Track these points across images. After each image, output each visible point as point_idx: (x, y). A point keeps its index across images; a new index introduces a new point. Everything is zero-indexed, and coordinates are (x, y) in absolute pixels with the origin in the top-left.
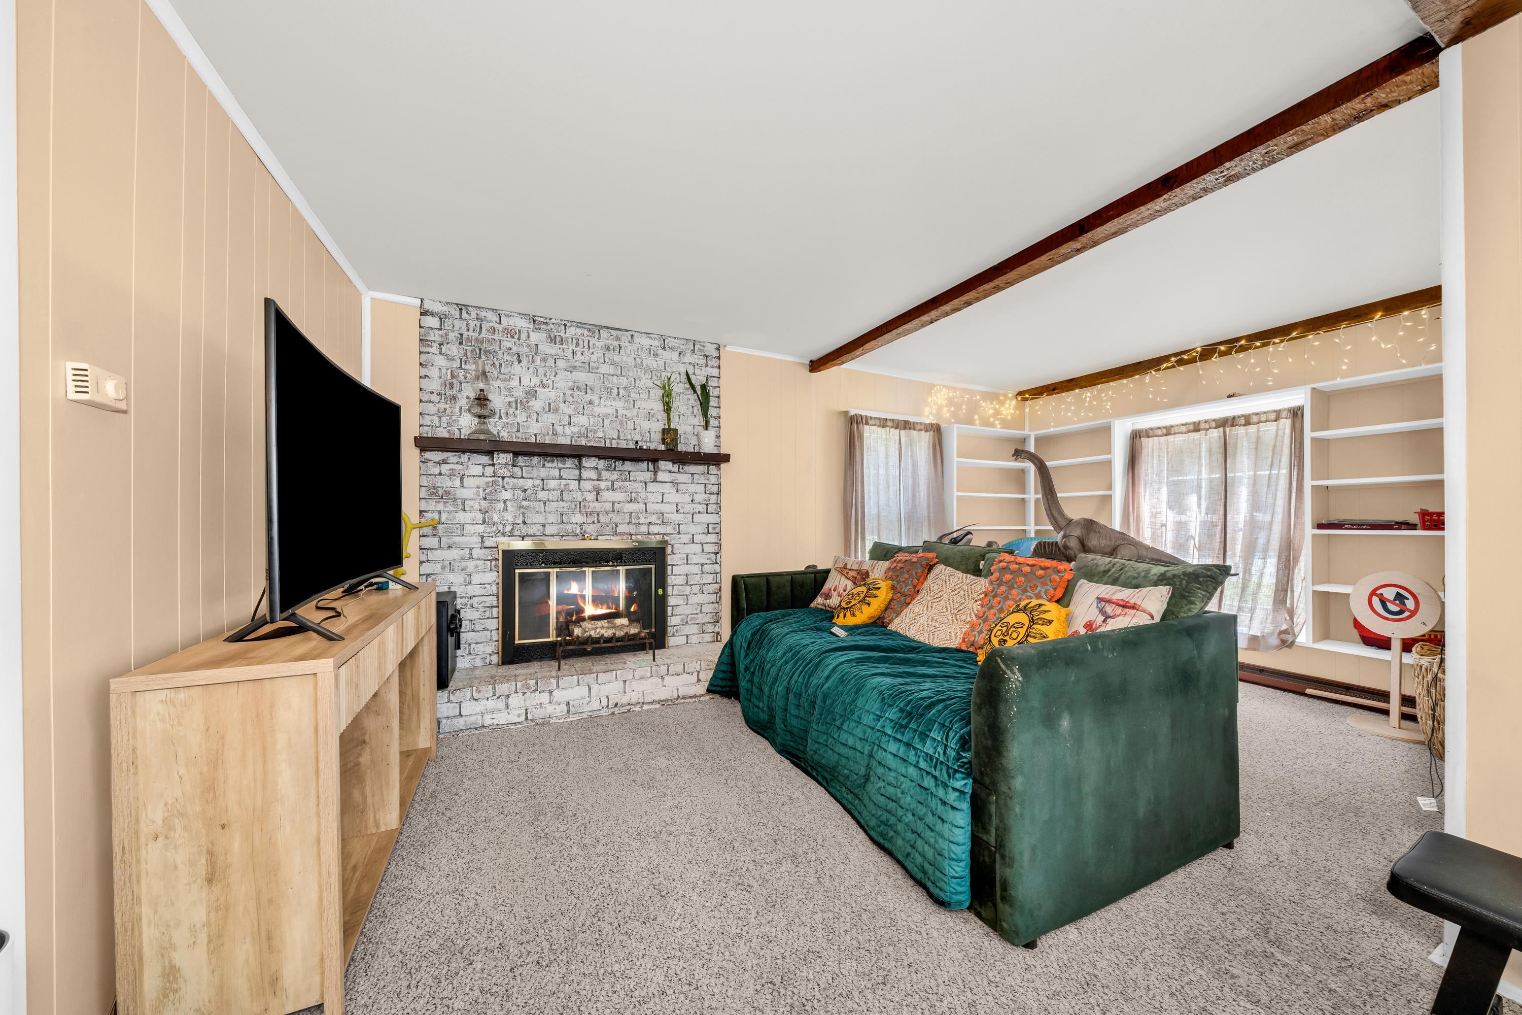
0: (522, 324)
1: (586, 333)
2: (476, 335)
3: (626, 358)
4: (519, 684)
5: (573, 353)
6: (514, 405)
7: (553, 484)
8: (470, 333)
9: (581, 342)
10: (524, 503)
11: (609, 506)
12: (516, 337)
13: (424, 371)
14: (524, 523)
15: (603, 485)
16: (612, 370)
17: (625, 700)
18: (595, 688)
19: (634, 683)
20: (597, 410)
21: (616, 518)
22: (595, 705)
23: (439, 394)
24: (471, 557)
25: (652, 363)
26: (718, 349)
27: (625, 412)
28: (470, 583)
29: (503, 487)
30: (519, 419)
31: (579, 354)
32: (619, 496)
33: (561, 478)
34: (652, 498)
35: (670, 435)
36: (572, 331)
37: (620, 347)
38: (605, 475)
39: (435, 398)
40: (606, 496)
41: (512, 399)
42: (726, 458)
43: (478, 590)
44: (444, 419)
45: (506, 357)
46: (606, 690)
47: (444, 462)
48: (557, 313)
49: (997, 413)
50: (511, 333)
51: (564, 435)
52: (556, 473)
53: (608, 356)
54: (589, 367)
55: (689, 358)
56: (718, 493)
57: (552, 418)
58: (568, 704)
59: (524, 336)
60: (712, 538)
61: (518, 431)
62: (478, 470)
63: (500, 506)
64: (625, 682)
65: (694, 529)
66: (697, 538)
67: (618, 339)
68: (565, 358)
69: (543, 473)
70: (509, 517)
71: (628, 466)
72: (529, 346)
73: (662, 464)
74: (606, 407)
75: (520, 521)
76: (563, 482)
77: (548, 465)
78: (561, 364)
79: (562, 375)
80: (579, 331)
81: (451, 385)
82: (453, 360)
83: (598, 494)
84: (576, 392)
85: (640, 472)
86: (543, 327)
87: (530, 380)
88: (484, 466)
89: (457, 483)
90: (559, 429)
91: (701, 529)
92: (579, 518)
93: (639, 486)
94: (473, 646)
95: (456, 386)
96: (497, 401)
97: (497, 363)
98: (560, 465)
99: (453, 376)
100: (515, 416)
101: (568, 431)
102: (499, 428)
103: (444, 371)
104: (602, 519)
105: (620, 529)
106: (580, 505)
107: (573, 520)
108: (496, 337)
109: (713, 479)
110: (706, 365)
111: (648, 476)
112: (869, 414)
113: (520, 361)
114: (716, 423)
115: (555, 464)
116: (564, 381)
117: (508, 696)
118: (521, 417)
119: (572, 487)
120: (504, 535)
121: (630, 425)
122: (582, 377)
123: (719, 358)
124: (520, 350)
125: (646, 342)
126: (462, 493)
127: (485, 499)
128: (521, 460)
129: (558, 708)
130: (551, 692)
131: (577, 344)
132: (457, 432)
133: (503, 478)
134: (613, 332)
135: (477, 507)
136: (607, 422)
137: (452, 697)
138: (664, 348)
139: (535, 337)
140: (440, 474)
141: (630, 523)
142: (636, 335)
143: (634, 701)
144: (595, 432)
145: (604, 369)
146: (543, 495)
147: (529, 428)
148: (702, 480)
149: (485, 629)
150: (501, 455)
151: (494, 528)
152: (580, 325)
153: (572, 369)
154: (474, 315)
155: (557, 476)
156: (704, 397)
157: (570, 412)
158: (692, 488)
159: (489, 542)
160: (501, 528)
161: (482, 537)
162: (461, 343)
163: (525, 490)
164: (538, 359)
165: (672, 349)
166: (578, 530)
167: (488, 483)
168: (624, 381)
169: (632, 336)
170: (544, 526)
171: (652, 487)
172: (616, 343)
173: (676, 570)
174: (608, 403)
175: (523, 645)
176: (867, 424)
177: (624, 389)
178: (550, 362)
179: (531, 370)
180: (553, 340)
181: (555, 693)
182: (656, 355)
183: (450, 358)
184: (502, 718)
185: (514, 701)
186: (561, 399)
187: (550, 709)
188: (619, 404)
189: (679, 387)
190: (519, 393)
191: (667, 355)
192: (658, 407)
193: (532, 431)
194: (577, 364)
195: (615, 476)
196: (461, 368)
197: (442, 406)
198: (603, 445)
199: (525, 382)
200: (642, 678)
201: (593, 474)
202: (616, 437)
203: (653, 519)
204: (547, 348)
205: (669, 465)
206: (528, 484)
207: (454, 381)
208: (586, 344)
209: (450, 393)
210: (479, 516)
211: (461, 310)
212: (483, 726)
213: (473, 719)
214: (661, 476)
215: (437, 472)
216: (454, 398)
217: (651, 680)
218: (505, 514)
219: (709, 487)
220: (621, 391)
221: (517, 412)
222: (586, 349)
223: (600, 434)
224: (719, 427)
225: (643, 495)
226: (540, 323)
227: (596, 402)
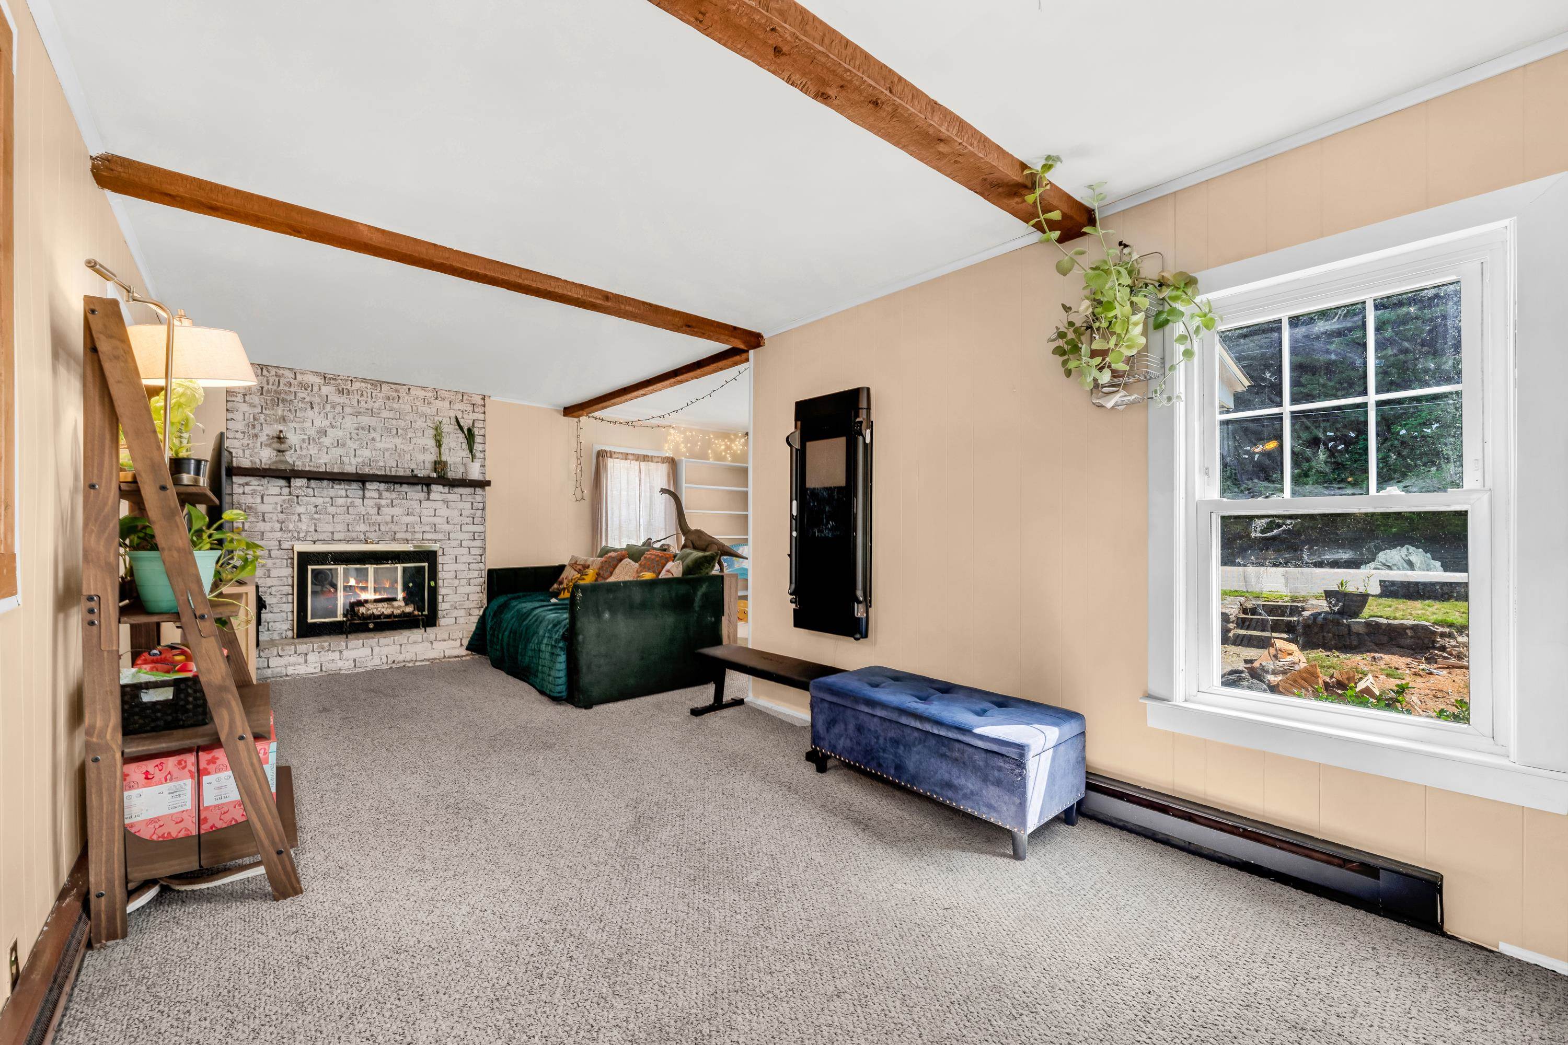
0: (317, 380)
1: (369, 386)
2: (275, 387)
3: (404, 405)
5: (358, 401)
6: (307, 441)
7: (340, 501)
8: (270, 386)
9: (365, 393)
10: (316, 516)
11: (389, 519)
12: (310, 389)
13: (230, 416)
14: (316, 531)
15: (383, 502)
16: (391, 415)
20: (379, 445)
21: (395, 528)
23: (244, 433)
24: (270, 556)
25: (426, 410)
26: (484, 399)
27: (402, 447)
28: (269, 576)
29: (298, 503)
30: (312, 452)
31: (363, 403)
32: (396, 511)
33: (347, 496)
34: (425, 512)
35: (439, 465)
36: (357, 385)
37: (399, 397)
38: (385, 494)
39: (240, 435)
40: (385, 510)
41: (306, 437)
42: (488, 483)
43: (275, 582)
44: (247, 452)
45: (300, 405)
47: (247, 484)
48: (344, 373)
49: (728, 448)
50: (302, 385)
51: (350, 464)
52: (343, 493)
53: (388, 404)
54: (371, 412)
55: (458, 406)
56: (483, 509)
57: (340, 451)
59: (316, 389)
60: (478, 543)
61: (311, 460)
62: (276, 490)
63: (296, 517)
65: (461, 536)
66: (465, 544)
67: (397, 391)
68: (352, 406)
69: (332, 492)
70: (303, 526)
71: (405, 488)
72: (320, 396)
73: (434, 487)
74: (386, 443)
75: (312, 529)
76: (349, 500)
77: (336, 487)
78: (348, 410)
79: (348, 419)
80: (363, 385)
81: (254, 426)
82: (254, 406)
83: (379, 509)
84: (361, 431)
85: (416, 493)
86: (332, 382)
87: (320, 422)
88: (281, 488)
89: (259, 500)
90: (346, 460)
91: (470, 536)
92: (363, 527)
93: (415, 504)
94: (271, 624)
95: (258, 427)
96: (293, 438)
97: (293, 409)
98: (347, 487)
99: (255, 419)
100: (308, 449)
101: (354, 461)
102: (293, 459)
103: (247, 415)
104: (382, 528)
105: (398, 536)
106: (364, 518)
107: (358, 528)
108: (292, 389)
109: (479, 498)
110: (473, 411)
111: (422, 495)
112: (613, 449)
113: (312, 408)
114: (482, 455)
115: (342, 486)
116: (350, 423)
118: (313, 451)
119: (356, 504)
120: (298, 539)
121: (407, 457)
122: (365, 420)
123: (484, 406)
124: (313, 400)
125: (421, 393)
126: (262, 508)
127: (282, 512)
128: (313, 483)
131: (362, 395)
132: (258, 461)
133: (298, 497)
134: (392, 386)
135: (275, 518)
136: (387, 454)
138: (437, 398)
139: (325, 390)
140: (244, 493)
141: (407, 531)
142: (412, 388)
144: (377, 461)
145: (385, 414)
146: (331, 510)
147: (320, 458)
148: (470, 499)
149: (282, 611)
150: (297, 480)
151: (290, 535)
152: (365, 381)
153: (357, 414)
154: (273, 372)
155: (344, 495)
156: (470, 436)
157: (355, 446)
158: (461, 505)
159: (286, 545)
160: (296, 534)
161: (280, 541)
162: (262, 394)
163: (316, 506)
164: (328, 407)
165: (444, 399)
166: (362, 537)
167: (284, 501)
168: (402, 423)
169: (409, 389)
170: (333, 533)
171: (425, 504)
172: (395, 394)
173: (446, 567)
174: (388, 440)
175: (315, 624)
176: (611, 457)
177: (402, 429)
178: (339, 409)
179: (322, 415)
180: (341, 392)
182: (429, 403)
183: (252, 406)
186: (348, 436)
188: (398, 441)
189: (448, 427)
190: (312, 432)
191: (439, 404)
192: (432, 443)
193: (322, 461)
194: (361, 410)
195: (394, 495)
196: (262, 412)
197: (245, 442)
198: (383, 473)
199: (317, 423)
201: (375, 494)
202: (395, 465)
203: (427, 528)
204: (335, 398)
205: (440, 488)
206: (319, 501)
207: (256, 422)
208: (369, 395)
209: (252, 432)
210: (278, 526)
211: (262, 369)
214: (433, 496)
215: (241, 491)
216: (256, 436)
218: (299, 524)
219: (475, 504)
220: (400, 431)
221: (310, 447)
222: (369, 399)
223: (381, 464)
224: (484, 459)
225: (418, 510)
226: (330, 379)
227: (378, 439)
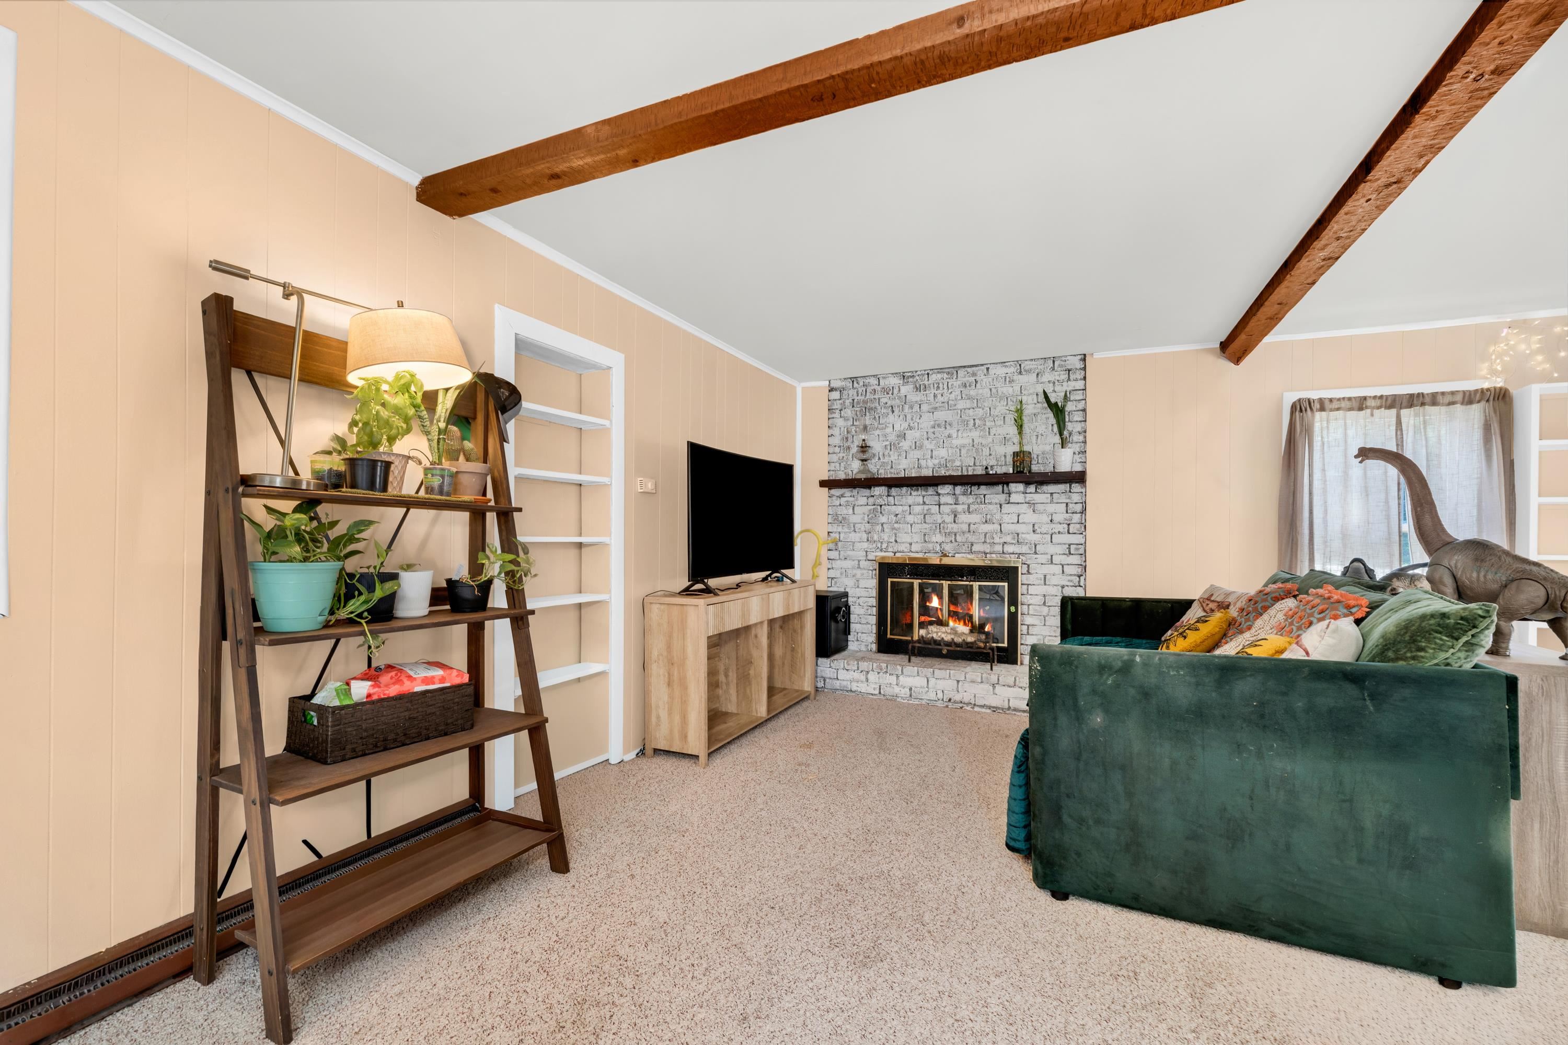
0: (894, 381)
1: (945, 376)
2: (863, 397)
3: (983, 391)
4: (875, 665)
5: (935, 396)
6: (889, 447)
7: (917, 509)
8: (859, 397)
9: (941, 385)
10: (896, 525)
11: (965, 527)
12: (891, 393)
13: (831, 432)
14: (896, 541)
15: (960, 508)
16: (968, 404)
17: (958, 697)
18: (932, 681)
19: (966, 685)
20: (956, 442)
21: (972, 538)
22: (932, 696)
23: (840, 447)
24: (859, 567)
25: (1007, 390)
26: (1083, 360)
27: (980, 440)
28: (858, 587)
29: (881, 513)
30: (892, 458)
31: (939, 396)
32: (974, 518)
33: (924, 503)
34: (1006, 518)
35: (1020, 457)
36: (934, 377)
37: (976, 382)
38: (962, 499)
39: (837, 450)
40: (963, 518)
41: (888, 443)
43: (864, 593)
44: (842, 464)
45: (884, 411)
46: (941, 684)
47: (842, 496)
48: (920, 366)
50: (886, 391)
51: (927, 467)
52: (920, 500)
53: (965, 391)
54: (948, 406)
55: (1047, 377)
56: (1083, 511)
57: (917, 454)
58: (911, 689)
59: (896, 391)
60: (1075, 559)
61: (892, 467)
62: (863, 500)
63: (879, 528)
64: (958, 681)
65: (1052, 549)
66: (1056, 559)
67: (974, 374)
68: (929, 403)
69: (910, 500)
70: (885, 537)
71: (983, 489)
72: (900, 398)
73: (1015, 487)
74: (962, 439)
75: (893, 540)
76: (926, 507)
77: (914, 493)
78: (925, 407)
79: (926, 416)
80: (939, 376)
81: (847, 438)
82: (848, 420)
83: (955, 516)
84: (937, 429)
85: (994, 495)
86: (911, 380)
87: (900, 425)
88: (868, 498)
89: (851, 511)
90: (923, 463)
91: (1064, 549)
92: (938, 538)
93: (994, 508)
94: (859, 634)
95: (850, 440)
96: (877, 446)
97: (877, 417)
98: (924, 493)
99: (848, 432)
100: (890, 456)
101: (930, 463)
102: (877, 468)
103: (842, 429)
104: (959, 538)
105: (975, 548)
106: (940, 527)
107: (934, 539)
108: (876, 397)
109: (1076, 498)
110: (1069, 379)
111: (1002, 498)
112: (1326, 394)
113: (893, 412)
114: (1081, 438)
115: (919, 493)
116: (927, 421)
117: (868, 672)
118: (894, 457)
119: (933, 511)
120: (881, 550)
121: (986, 451)
122: (941, 415)
123: (1084, 369)
124: (893, 403)
125: (1000, 371)
126: (854, 519)
127: (869, 523)
128: (894, 491)
129: (903, 691)
130: (898, 676)
131: (938, 388)
132: (850, 472)
133: (881, 506)
134: (969, 370)
135: (863, 529)
136: (964, 452)
137: (832, 664)
138: (1020, 373)
139: (905, 390)
140: (840, 505)
141: (985, 542)
142: (991, 367)
143: (966, 700)
144: (954, 461)
145: (961, 405)
146: (910, 519)
147: (899, 464)
148: (1063, 499)
149: (868, 623)
150: (880, 488)
151: (874, 545)
152: (940, 370)
153: (933, 411)
154: (861, 384)
155: (921, 502)
156: (1062, 414)
157: (932, 447)
158: (1051, 508)
159: (871, 556)
160: (879, 545)
161: (866, 552)
162: (853, 406)
163: (897, 515)
164: (906, 407)
165: (1029, 371)
166: (938, 548)
167: (870, 510)
168: (980, 412)
169: (988, 369)
170: (911, 544)
171: (1006, 508)
172: (972, 379)
173: (1032, 590)
174: (965, 435)
175: (893, 640)
176: (1322, 409)
177: (980, 419)
178: (916, 408)
179: (901, 417)
180: (918, 389)
181: (901, 678)
182: (1011, 381)
183: (846, 419)
184: (863, 688)
185: (872, 677)
186: (925, 436)
187: (897, 690)
188: (975, 434)
189: (1033, 406)
190: (892, 438)
191: (1023, 379)
192: (1013, 430)
193: (902, 467)
194: (937, 405)
195: (971, 499)
196: (853, 425)
197: (841, 455)
198: (960, 474)
199: (897, 427)
200: (973, 682)
201: (949, 499)
202: (972, 464)
203: (1008, 539)
204: (914, 397)
205: (1022, 487)
206: (899, 509)
207: (849, 435)
208: (945, 386)
209: (846, 445)
210: (865, 536)
211: (853, 382)
212: (851, 691)
213: (845, 683)
214: (1014, 498)
215: (838, 504)
216: (849, 448)
217: (982, 686)
218: (882, 534)
219: (1070, 506)
220: (977, 422)
221: (891, 453)
222: (946, 390)
223: (958, 463)
224: (1085, 442)
225: (998, 516)
226: (908, 377)
227: (955, 435)
